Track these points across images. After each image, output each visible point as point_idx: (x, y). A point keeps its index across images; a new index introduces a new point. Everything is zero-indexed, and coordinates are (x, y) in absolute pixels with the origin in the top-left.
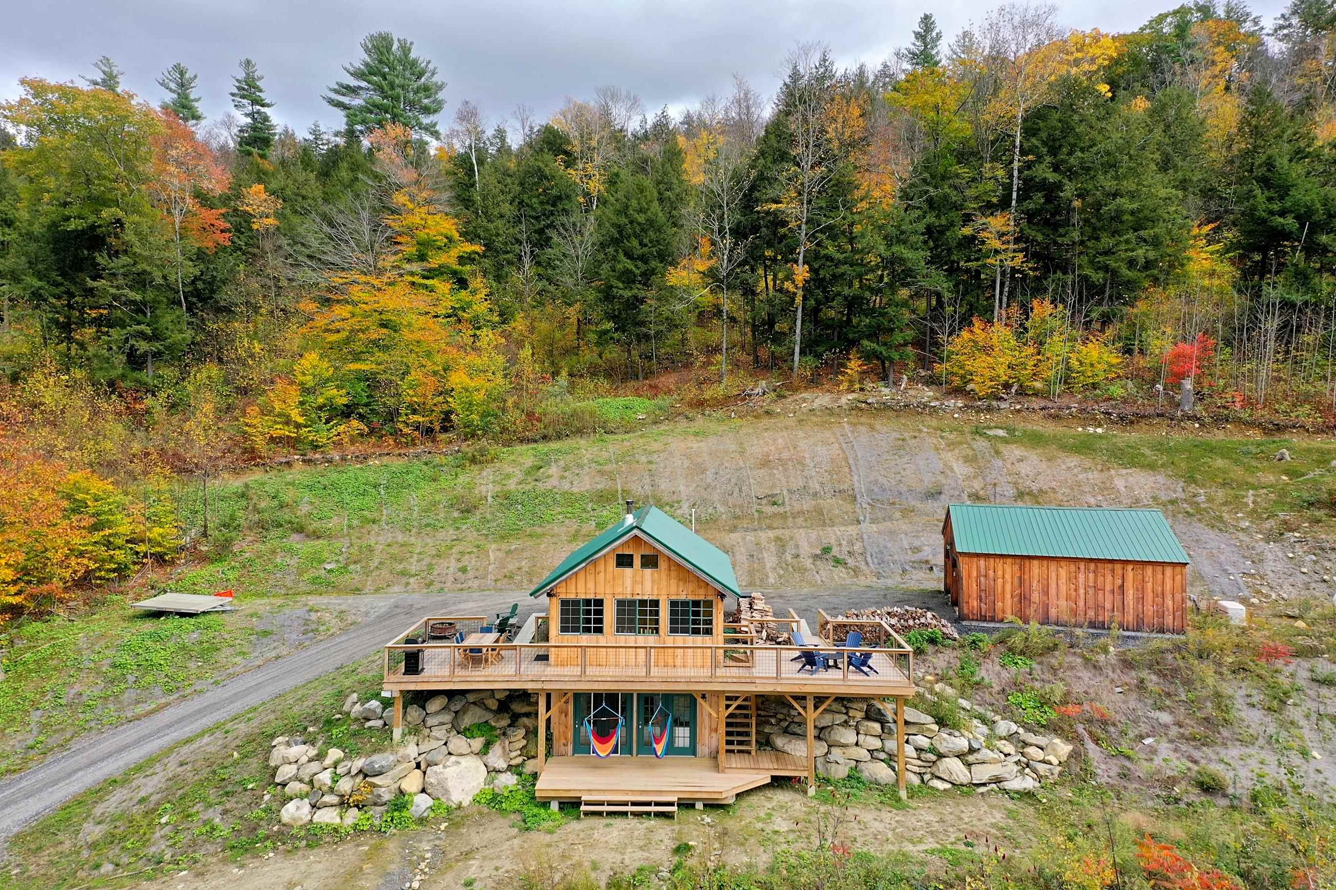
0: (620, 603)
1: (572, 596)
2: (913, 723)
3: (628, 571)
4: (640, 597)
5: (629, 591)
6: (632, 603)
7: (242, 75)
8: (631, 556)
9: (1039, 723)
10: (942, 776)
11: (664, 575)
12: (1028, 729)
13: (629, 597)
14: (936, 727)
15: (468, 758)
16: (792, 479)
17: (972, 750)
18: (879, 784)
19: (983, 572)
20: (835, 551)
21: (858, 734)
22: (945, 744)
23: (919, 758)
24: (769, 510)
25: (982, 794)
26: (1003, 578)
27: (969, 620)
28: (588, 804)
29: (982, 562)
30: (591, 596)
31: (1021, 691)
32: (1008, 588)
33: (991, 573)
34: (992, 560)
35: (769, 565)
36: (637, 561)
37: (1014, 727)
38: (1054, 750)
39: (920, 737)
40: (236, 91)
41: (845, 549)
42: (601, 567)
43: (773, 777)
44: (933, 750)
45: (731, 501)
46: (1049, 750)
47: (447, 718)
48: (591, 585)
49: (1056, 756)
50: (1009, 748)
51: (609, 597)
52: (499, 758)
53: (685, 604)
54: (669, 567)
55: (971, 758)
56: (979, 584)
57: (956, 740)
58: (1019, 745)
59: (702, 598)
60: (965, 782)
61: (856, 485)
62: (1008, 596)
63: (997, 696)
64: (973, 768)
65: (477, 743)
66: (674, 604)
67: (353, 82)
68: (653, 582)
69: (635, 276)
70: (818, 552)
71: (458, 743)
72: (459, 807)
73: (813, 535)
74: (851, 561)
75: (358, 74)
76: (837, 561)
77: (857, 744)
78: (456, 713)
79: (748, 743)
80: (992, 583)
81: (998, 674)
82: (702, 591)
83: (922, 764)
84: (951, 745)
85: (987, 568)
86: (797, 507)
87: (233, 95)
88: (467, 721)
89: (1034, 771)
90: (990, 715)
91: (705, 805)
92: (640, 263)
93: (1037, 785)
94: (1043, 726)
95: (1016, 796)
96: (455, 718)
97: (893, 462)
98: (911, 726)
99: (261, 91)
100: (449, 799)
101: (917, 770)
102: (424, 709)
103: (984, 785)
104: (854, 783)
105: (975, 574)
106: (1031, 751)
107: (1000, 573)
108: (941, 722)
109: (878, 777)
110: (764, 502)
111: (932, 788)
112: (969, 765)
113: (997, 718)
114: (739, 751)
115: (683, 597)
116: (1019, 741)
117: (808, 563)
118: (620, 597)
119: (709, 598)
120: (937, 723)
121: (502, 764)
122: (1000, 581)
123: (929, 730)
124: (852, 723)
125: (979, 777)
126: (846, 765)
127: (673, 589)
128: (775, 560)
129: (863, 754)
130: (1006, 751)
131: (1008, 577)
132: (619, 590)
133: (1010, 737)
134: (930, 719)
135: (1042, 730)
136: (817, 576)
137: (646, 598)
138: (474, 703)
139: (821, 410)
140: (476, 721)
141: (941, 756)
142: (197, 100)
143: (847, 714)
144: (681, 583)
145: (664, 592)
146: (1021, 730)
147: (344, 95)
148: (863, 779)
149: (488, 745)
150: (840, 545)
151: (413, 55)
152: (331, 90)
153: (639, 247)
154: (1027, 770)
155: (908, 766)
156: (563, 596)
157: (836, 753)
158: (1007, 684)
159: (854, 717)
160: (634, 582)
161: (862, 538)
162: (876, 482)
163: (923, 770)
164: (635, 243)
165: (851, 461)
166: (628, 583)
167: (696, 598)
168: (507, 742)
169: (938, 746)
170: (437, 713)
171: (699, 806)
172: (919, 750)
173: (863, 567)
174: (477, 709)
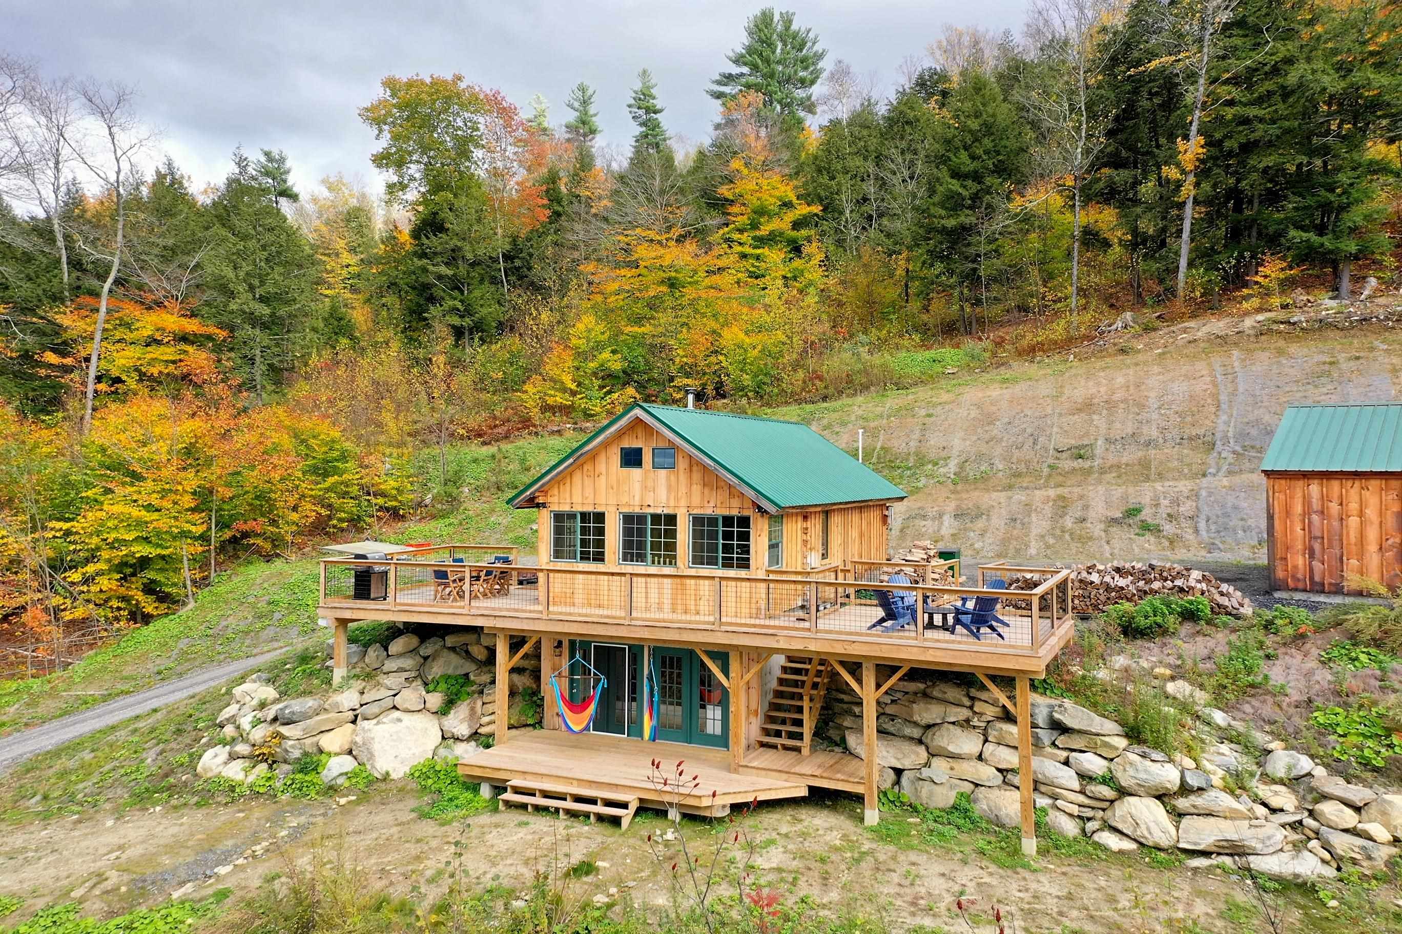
0: (628, 519)
1: (566, 508)
2: (1080, 732)
3: (635, 472)
4: (651, 511)
5: (637, 502)
6: (641, 518)
7: (638, 86)
8: (639, 451)
9: (1366, 764)
10: (1120, 826)
11: (683, 477)
12: (1336, 768)
13: (637, 510)
14: (1122, 743)
15: (417, 716)
16: (1118, 425)
17: (1185, 789)
18: (1003, 826)
19: (1316, 504)
20: (1146, 514)
21: (986, 741)
22: (1131, 772)
23: (1082, 792)
24: (1067, 464)
25: (1195, 870)
26: (1361, 514)
27: (1288, 589)
28: (517, 791)
29: (1315, 488)
30: (589, 509)
31: (1346, 706)
32: (1372, 535)
33: (1334, 507)
34: (1335, 484)
35: (1035, 531)
36: (647, 457)
37: (1305, 764)
38: (1384, 813)
39: (1089, 756)
40: (633, 102)
41: (1163, 511)
42: (601, 466)
43: (811, 789)
44: (1108, 780)
45: (1016, 454)
46: (1373, 810)
47: (408, 663)
48: (589, 492)
49: (1386, 825)
50: (1284, 798)
51: (613, 509)
52: (462, 721)
53: (713, 521)
54: (691, 466)
55: (1182, 803)
56: (1308, 527)
57: (1155, 768)
58: (1309, 797)
59: (735, 512)
60: (1164, 842)
61: (1221, 427)
62: (1372, 547)
63: (1292, 710)
64: (1186, 822)
65: (435, 700)
66: (698, 521)
67: (735, 70)
68: (669, 488)
69: (964, 200)
70: (1118, 515)
71: (411, 696)
72: (386, 777)
73: (1118, 492)
74: (1169, 529)
75: (738, 60)
76: (1146, 527)
77: (980, 758)
78: (426, 658)
79: (800, 736)
80: (1336, 524)
81: (1309, 674)
82: (736, 503)
83: (1087, 801)
84: (1142, 776)
85: (1325, 499)
86: (1112, 459)
87: (630, 106)
88: (436, 670)
89: (1327, 847)
90: (1260, 738)
91: (684, 816)
92: (969, 183)
93: (1330, 872)
94: (1376, 770)
95: (1271, 885)
96: (423, 665)
97: (1299, 395)
98: (1075, 736)
99: (654, 98)
100: (373, 767)
101: (1075, 810)
102: (386, 649)
103: (1206, 854)
104: (956, 818)
105: (1298, 509)
106: (1328, 809)
107: (1354, 506)
108: (1134, 734)
109: (1002, 813)
110: (1064, 455)
111: (1098, 846)
112: (1178, 815)
113: (1275, 745)
114: (786, 748)
115: (708, 511)
116: (1312, 790)
117: (1097, 530)
118: (626, 510)
119: (746, 513)
120: (1127, 736)
121: (463, 730)
122: (1354, 521)
123: (1106, 745)
124: (975, 722)
125: (1193, 837)
126: (952, 787)
127: (696, 500)
128: (1046, 524)
129: (987, 773)
130: (1275, 802)
131: (1371, 513)
132: (625, 499)
133: (1294, 782)
134: (1110, 726)
135: (1368, 775)
136: (1107, 547)
137: (659, 511)
138: (450, 649)
139: (1209, 341)
140: (450, 672)
141: (1123, 792)
142: (595, 115)
143: (971, 708)
144: (706, 491)
145: (683, 503)
146: (1320, 771)
147: (725, 85)
148: (976, 815)
149: (450, 704)
150: (1157, 505)
151: (794, 27)
152: (713, 82)
153: (969, 162)
154: (1314, 844)
155: (1059, 803)
156: (556, 508)
157: (940, 767)
158: (1321, 693)
159: (981, 714)
160: (645, 488)
161: (1197, 495)
162: (1258, 421)
163: (1089, 813)
164: (964, 156)
165: (1223, 398)
166: (637, 488)
167: (726, 513)
168: (479, 703)
169: (1119, 774)
170: (400, 655)
171: (673, 814)
172: (1083, 777)
173: (1189, 536)
174: (453, 656)
